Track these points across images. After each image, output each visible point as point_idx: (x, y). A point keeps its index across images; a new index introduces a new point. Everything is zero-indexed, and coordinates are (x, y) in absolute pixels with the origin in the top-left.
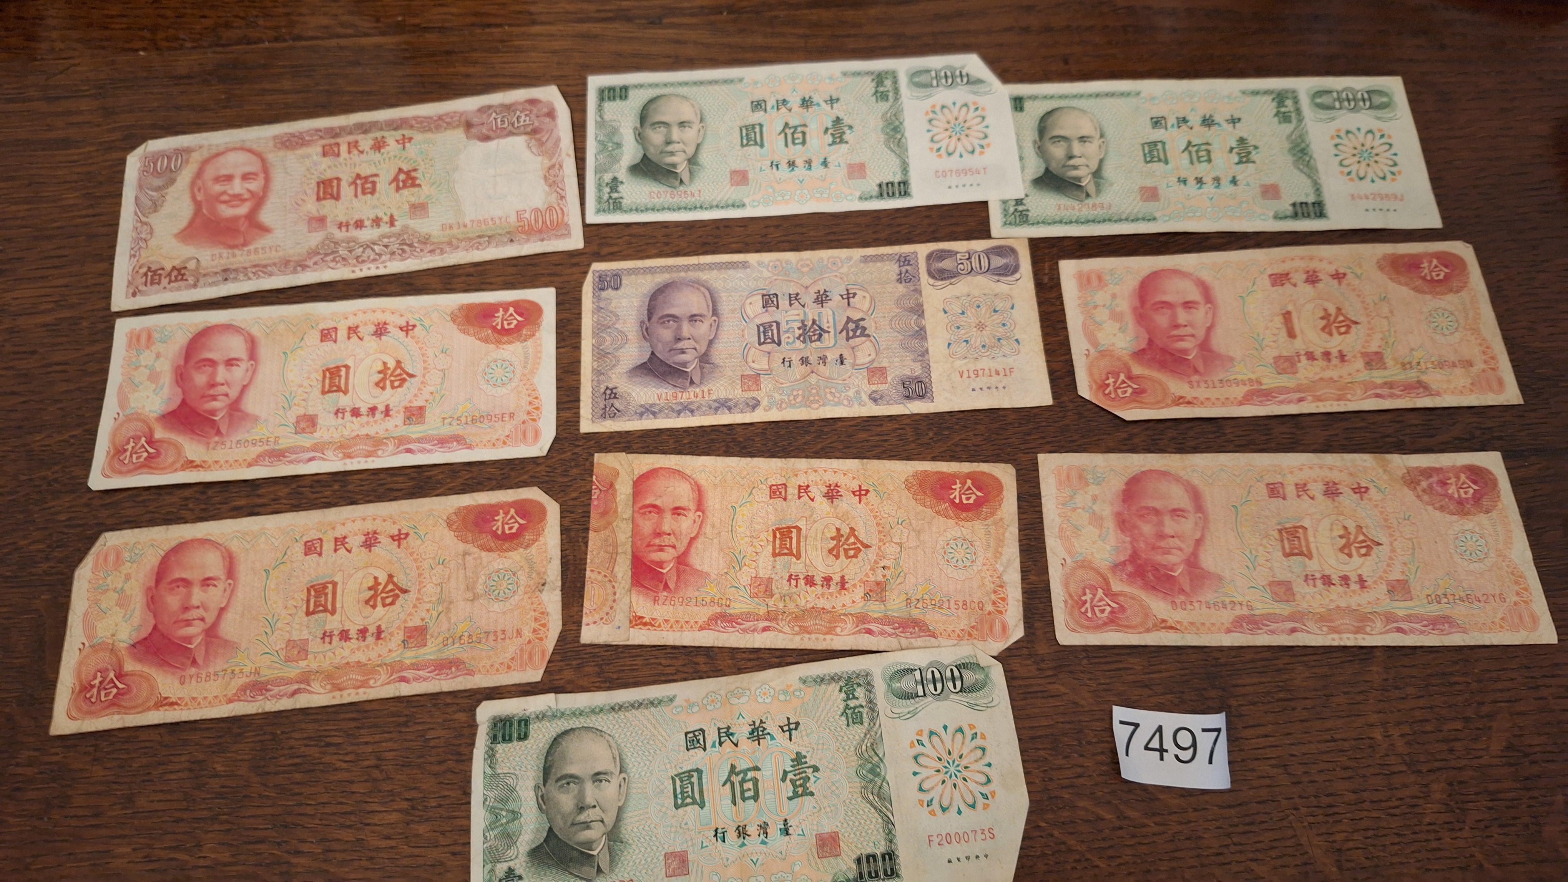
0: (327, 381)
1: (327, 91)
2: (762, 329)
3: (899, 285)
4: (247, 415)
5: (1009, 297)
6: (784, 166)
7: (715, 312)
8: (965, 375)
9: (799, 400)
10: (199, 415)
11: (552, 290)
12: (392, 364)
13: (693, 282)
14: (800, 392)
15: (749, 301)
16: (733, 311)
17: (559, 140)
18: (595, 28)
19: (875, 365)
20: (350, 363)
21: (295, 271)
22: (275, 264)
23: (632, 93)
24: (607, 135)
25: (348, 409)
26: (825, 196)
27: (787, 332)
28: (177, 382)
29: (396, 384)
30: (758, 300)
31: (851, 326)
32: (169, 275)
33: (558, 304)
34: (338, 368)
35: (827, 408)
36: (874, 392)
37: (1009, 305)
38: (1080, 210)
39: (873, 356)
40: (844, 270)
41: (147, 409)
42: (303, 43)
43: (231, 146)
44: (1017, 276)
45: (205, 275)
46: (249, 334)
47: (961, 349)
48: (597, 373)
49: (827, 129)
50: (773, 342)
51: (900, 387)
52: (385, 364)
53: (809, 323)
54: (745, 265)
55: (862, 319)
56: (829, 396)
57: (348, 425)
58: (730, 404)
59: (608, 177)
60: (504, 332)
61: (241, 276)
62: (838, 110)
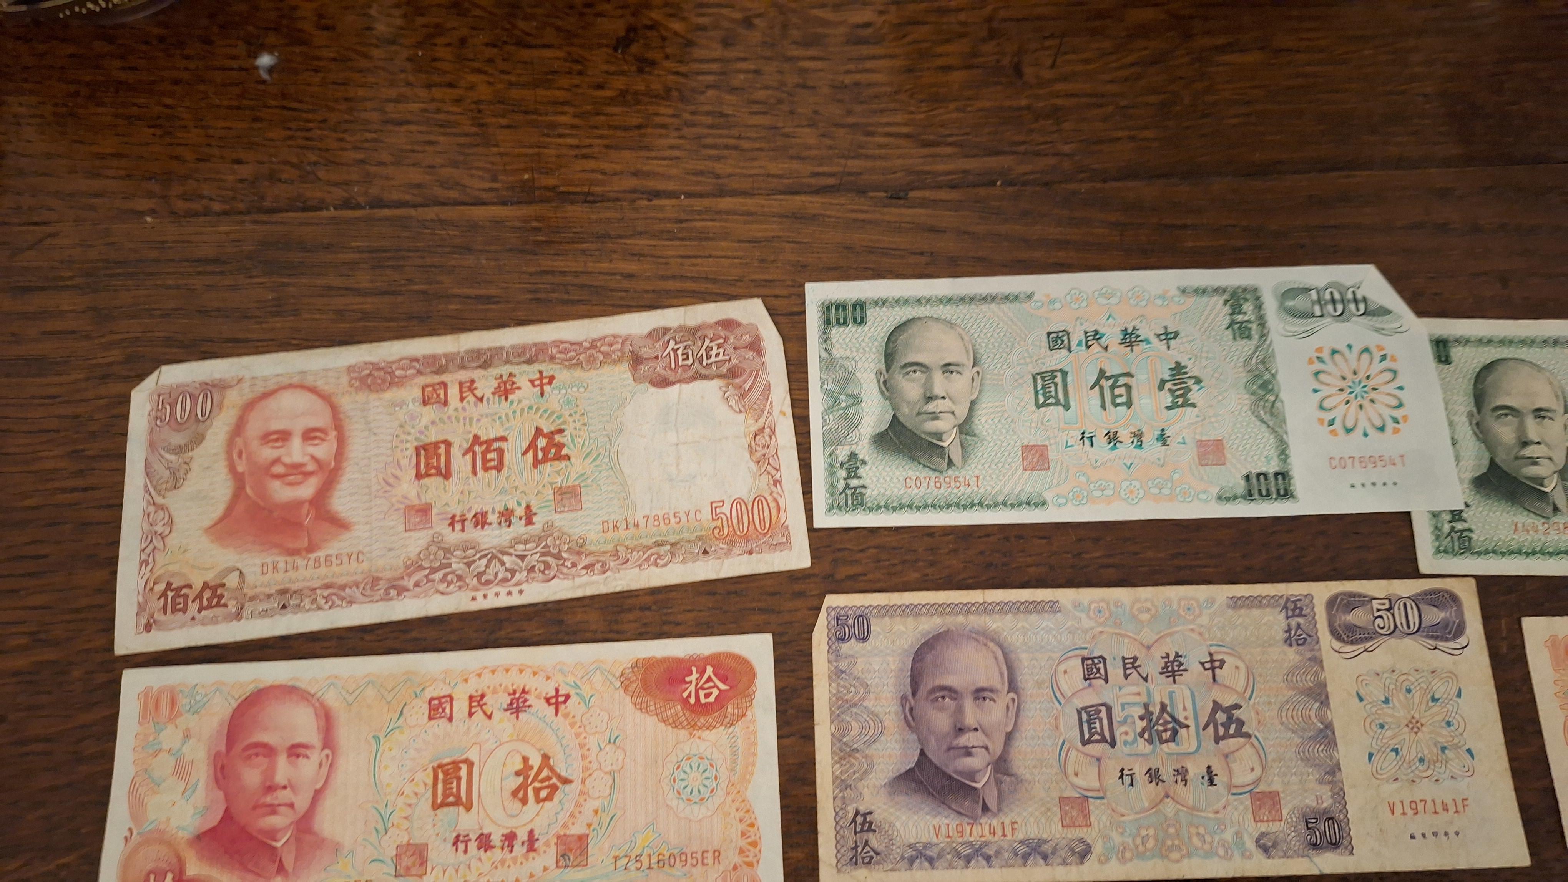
0: (440, 786)
1: (424, 292)
2: (1085, 717)
3: (1286, 648)
4: (323, 840)
5: (1452, 676)
6: (1101, 440)
7: (1012, 687)
8: (1398, 810)
9: (1151, 844)
10: (251, 837)
11: (768, 638)
12: (535, 761)
13: (978, 633)
14: (1151, 832)
15: (1062, 668)
16: (1039, 684)
17: (768, 387)
18: (813, 203)
19: (1262, 787)
20: (473, 755)
21: (387, 598)
22: (357, 584)
23: (871, 314)
24: (837, 382)
25: (473, 837)
26: (1166, 491)
27: (1124, 722)
28: (217, 780)
29: (543, 794)
30: (1076, 667)
31: (1221, 717)
32: (199, 596)
33: (777, 661)
34: (456, 764)
35: (1195, 861)
36: (1263, 835)
37: (1454, 691)
38: (1546, 533)
39: (1258, 772)
40: (1204, 620)
41: (174, 823)
42: (386, 212)
43: (286, 381)
44: (1462, 641)
45: (252, 599)
46: (322, 705)
47: (1388, 763)
48: (842, 785)
49: (1163, 382)
50: (1103, 740)
51: (1302, 827)
52: (525, 759)
53: (1156, 710)
54: (1053, 607)
55: (1237, 706)
56: (1195, 840)
57: (474, 864)
58: (1046, 848)
59: (843, 453)
60: (700, 708)
61: (307, 604)
62: (1179, 352)
